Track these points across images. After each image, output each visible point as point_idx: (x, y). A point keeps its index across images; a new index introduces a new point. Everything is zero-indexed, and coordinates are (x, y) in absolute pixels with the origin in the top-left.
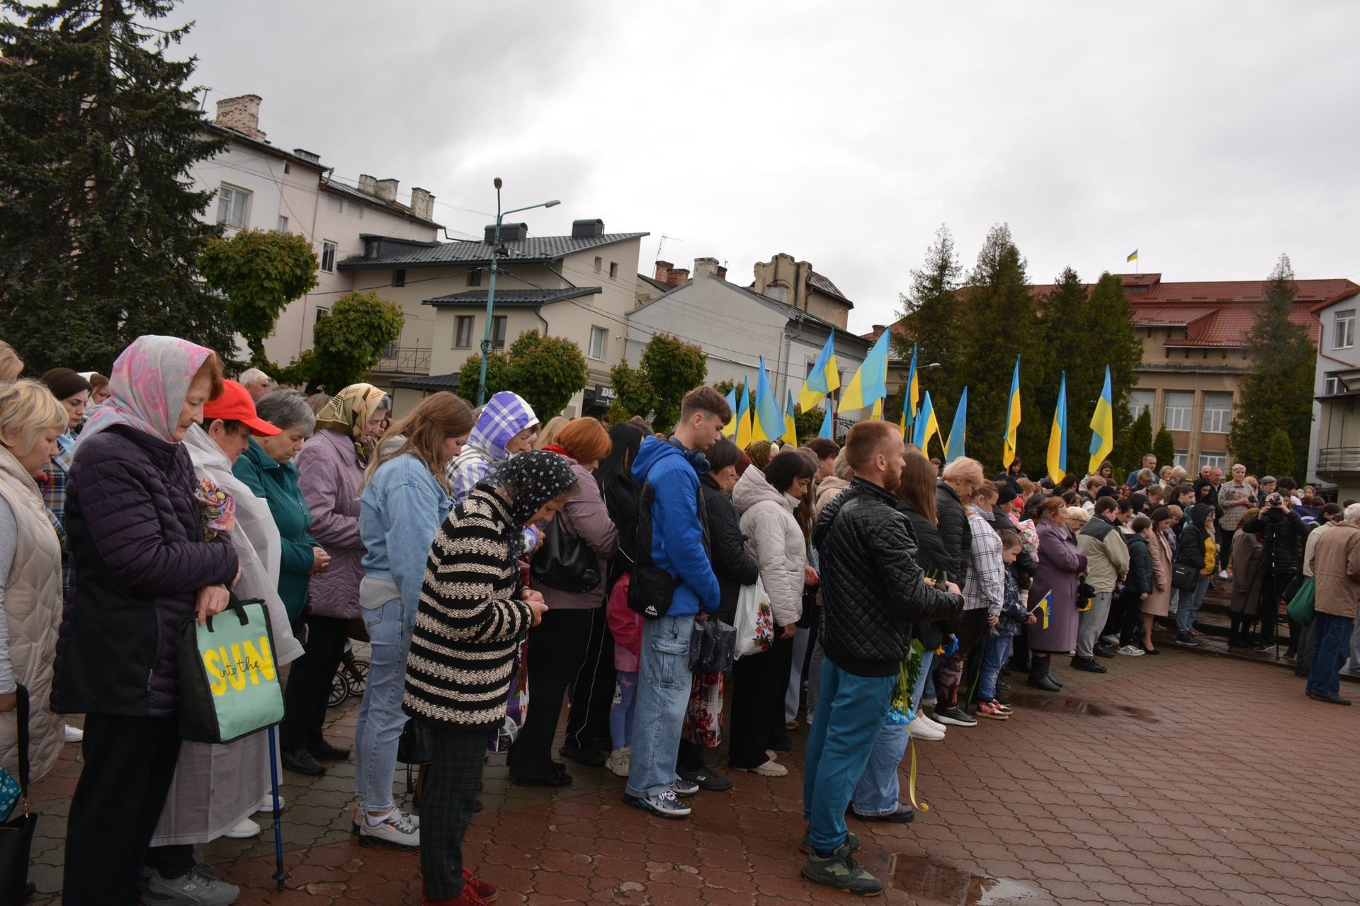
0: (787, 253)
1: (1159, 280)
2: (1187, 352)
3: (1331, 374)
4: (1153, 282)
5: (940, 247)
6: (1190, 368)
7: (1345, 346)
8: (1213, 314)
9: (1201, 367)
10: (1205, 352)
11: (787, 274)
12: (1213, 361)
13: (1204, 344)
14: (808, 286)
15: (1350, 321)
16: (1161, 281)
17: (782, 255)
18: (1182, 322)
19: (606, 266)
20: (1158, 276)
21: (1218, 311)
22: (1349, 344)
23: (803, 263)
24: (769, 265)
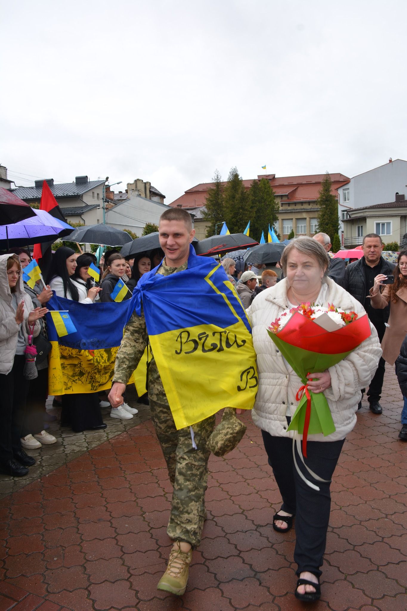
0: (140, 179)
1: (275, 177)
2: (289, 204)
3: (343, 211)
4: (273, 178)
5: (216, 178)
6: (291, 210)
7: (347, 201)
8: (296, 189)
9: (294, 210)
10: (295, 204)
11: (141, 187)
12: (299, 207)
13: (295, 201)
14: (150, 191)
15: (348, 192)
16: (276, 177)
17: (138, 180)
18: (286, 193)
19: (96, 195)
20: (274, 175)
21: (297, 188)
22: (348, 200)
23: (147, 182)
24: (133, 184)
